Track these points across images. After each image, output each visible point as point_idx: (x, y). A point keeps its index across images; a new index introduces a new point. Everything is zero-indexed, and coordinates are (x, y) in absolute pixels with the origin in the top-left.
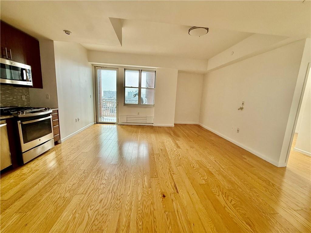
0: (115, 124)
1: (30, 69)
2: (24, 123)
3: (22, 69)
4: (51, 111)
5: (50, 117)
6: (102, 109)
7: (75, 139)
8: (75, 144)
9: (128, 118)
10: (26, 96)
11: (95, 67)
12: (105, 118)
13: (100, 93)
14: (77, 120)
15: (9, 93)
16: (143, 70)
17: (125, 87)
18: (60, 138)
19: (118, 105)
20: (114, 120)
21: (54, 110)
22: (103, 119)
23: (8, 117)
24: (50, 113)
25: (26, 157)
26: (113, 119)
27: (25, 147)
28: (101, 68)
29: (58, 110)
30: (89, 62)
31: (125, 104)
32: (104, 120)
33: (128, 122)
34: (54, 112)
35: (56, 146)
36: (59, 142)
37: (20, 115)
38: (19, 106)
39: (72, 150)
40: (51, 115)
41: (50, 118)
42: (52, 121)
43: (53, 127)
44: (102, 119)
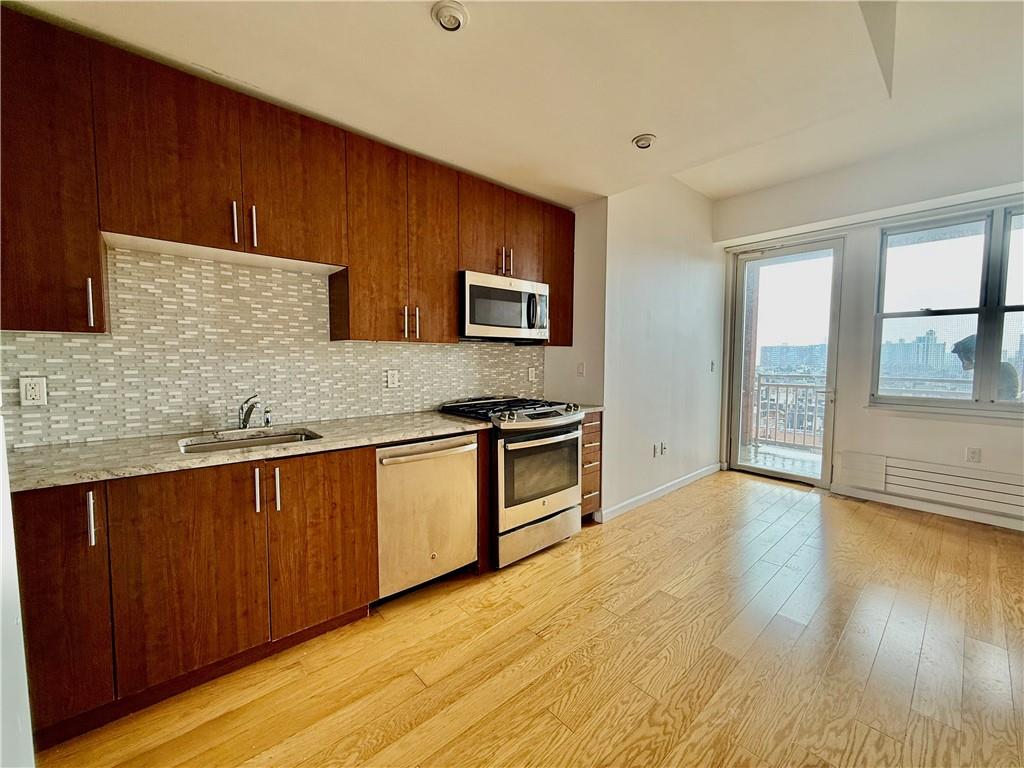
0: (812, 486)
1: (547, 293)
2: (511, 447)
3: (532, 297)
4: (580, 415)
5: (578, 434)
6: (755, 411)
7: (644, 518)
8: (640, 543)
9: (891, 471)
10: (537, 368)
11: (736, 255)
12: (763, 448)
13: (750, 353)
14: (658, 450)
15: (505, 363)
16: (1015, 207)
17: (880, 316)
18: (600, 506)
19: (834, 401)
20: (810, 464)
21: (591, 410)
22: (756, 452)
23: (482, 426)
24: (579, 422)
25: (507, 549)
26: (803, 462)
27: (508, 517)
28: (763, 252)
29: (601, 413)
30: (717, 244)
31: (875, 400)
32: (760, 457)
33: (891, 488)
34: (589, 417)
35: (587, 529)
36: (597, 518)
37: (504, 426)
38: (520, 397)
39: (627, 567)
40: (580, 427)
41: (577, 438)
42: (583, 445)
43: (583, 466)
44: (753, 454)
